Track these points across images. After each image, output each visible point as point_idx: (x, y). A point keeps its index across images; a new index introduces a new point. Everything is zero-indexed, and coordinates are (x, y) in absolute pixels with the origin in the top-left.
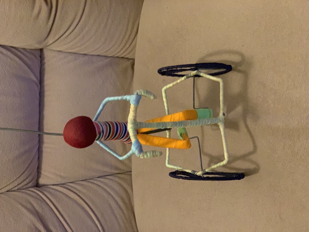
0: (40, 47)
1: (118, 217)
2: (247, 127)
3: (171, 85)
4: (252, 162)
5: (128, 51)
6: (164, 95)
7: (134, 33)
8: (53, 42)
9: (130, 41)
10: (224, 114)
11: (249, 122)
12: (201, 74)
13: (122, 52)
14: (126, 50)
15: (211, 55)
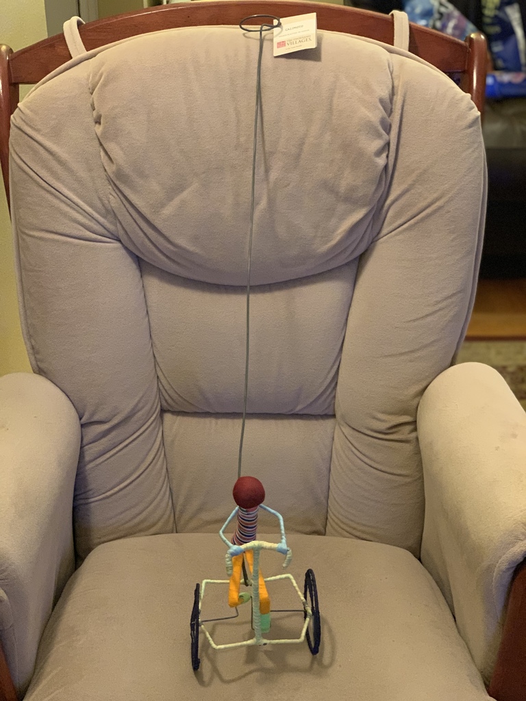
0: (337, 416)
1: (121, 516)
2: (250, 672)
3: (295, 584)
4: (211, 679)
5: (336, 527)
6: (284, 576)
7: (358, 534)
8: (344, 433)
9: (348, 529)
10: (265, 644)
11: (256, 674)
12: (308, 619)
13: (333, 517)
14: (337, 524)
15: (330, 631)
